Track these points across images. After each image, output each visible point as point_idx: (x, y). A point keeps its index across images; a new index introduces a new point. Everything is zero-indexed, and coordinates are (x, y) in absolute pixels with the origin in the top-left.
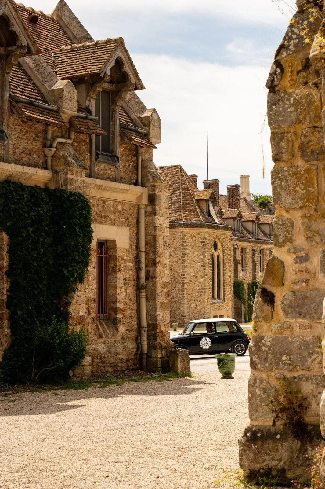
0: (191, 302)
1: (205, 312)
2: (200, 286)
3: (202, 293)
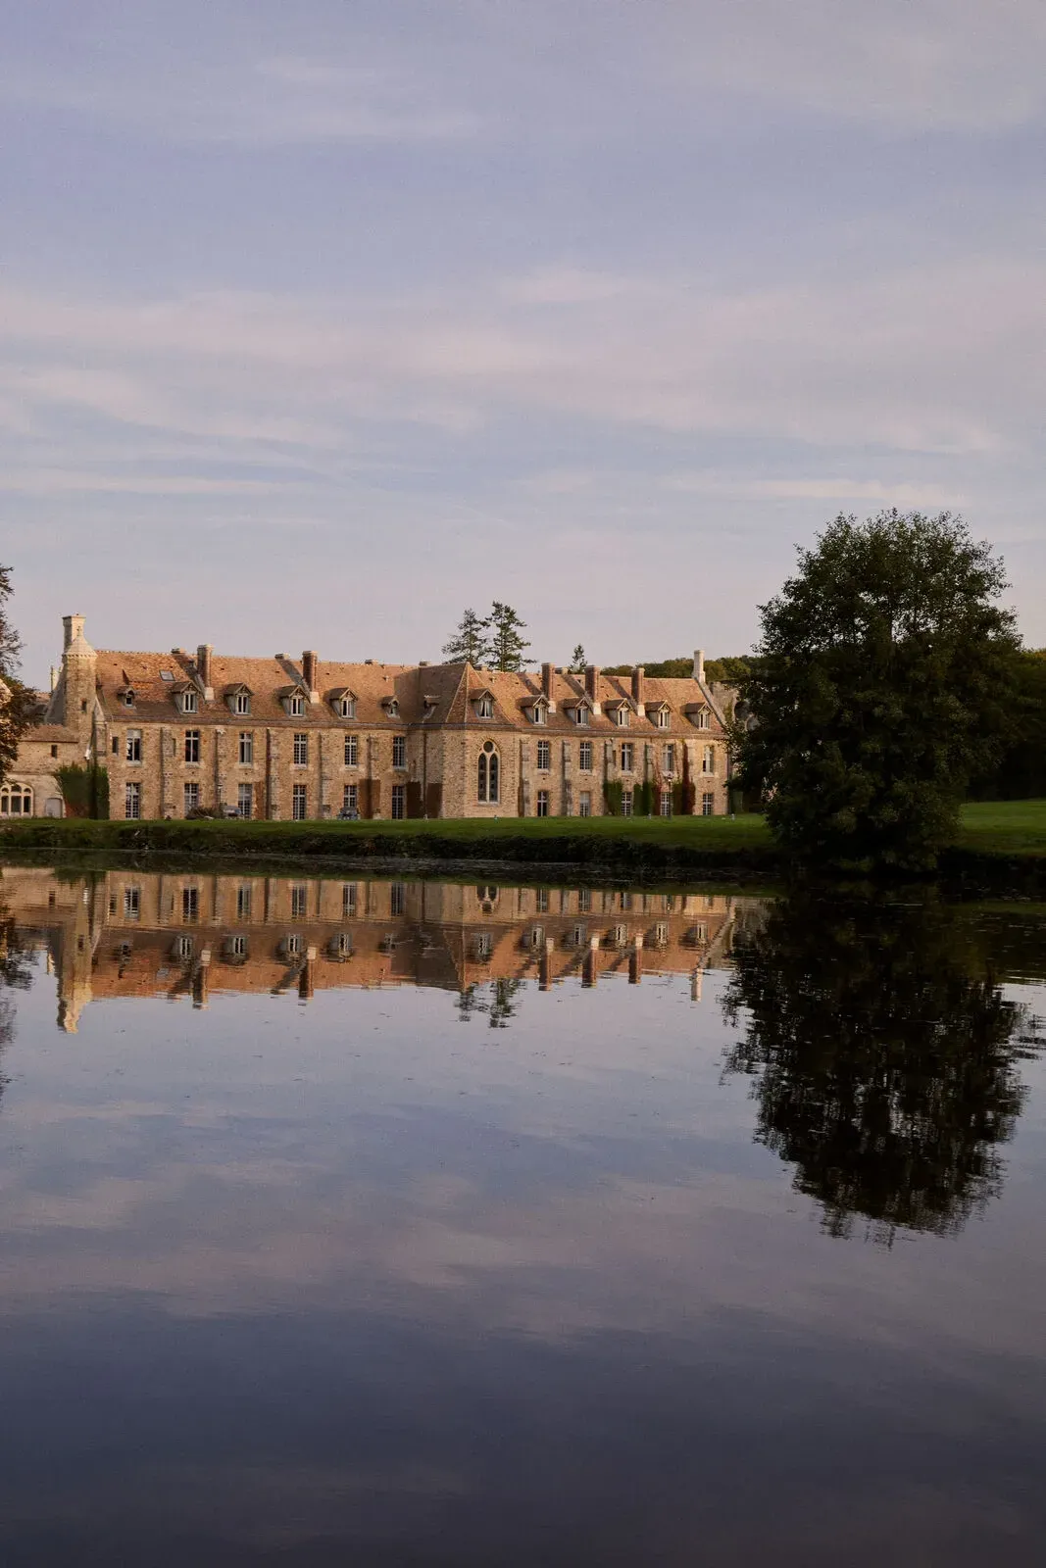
2: (458, 787)
3: (461, 795)
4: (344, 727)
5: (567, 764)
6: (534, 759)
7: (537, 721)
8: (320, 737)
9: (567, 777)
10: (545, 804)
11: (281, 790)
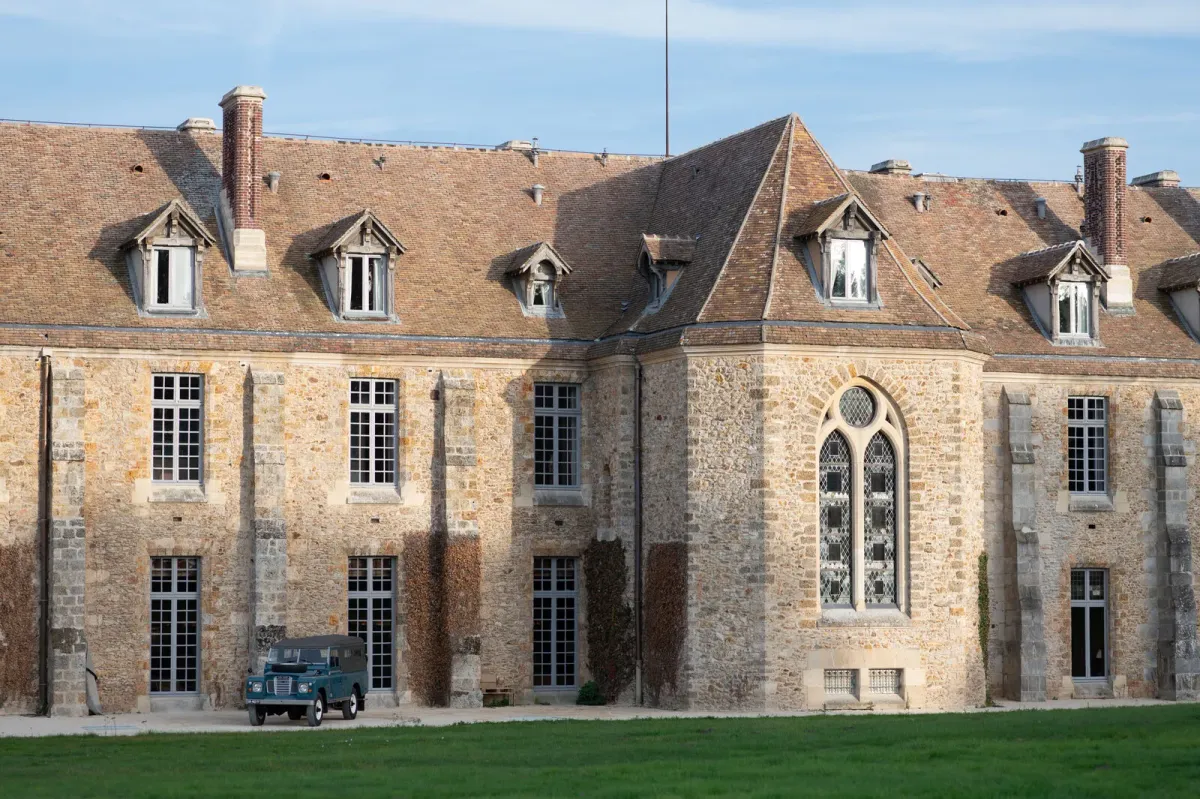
0: (714, 619)
1: (763, 654)
2: (747, 557)
3: (753, 585)
4: (345, 350)
5: (1173, 474)
6: (1055, 455)
7: (1065, 328)
8: (249, 383)
9: (1173, 518)
10: (1097, 613)
11: (102, 575)
